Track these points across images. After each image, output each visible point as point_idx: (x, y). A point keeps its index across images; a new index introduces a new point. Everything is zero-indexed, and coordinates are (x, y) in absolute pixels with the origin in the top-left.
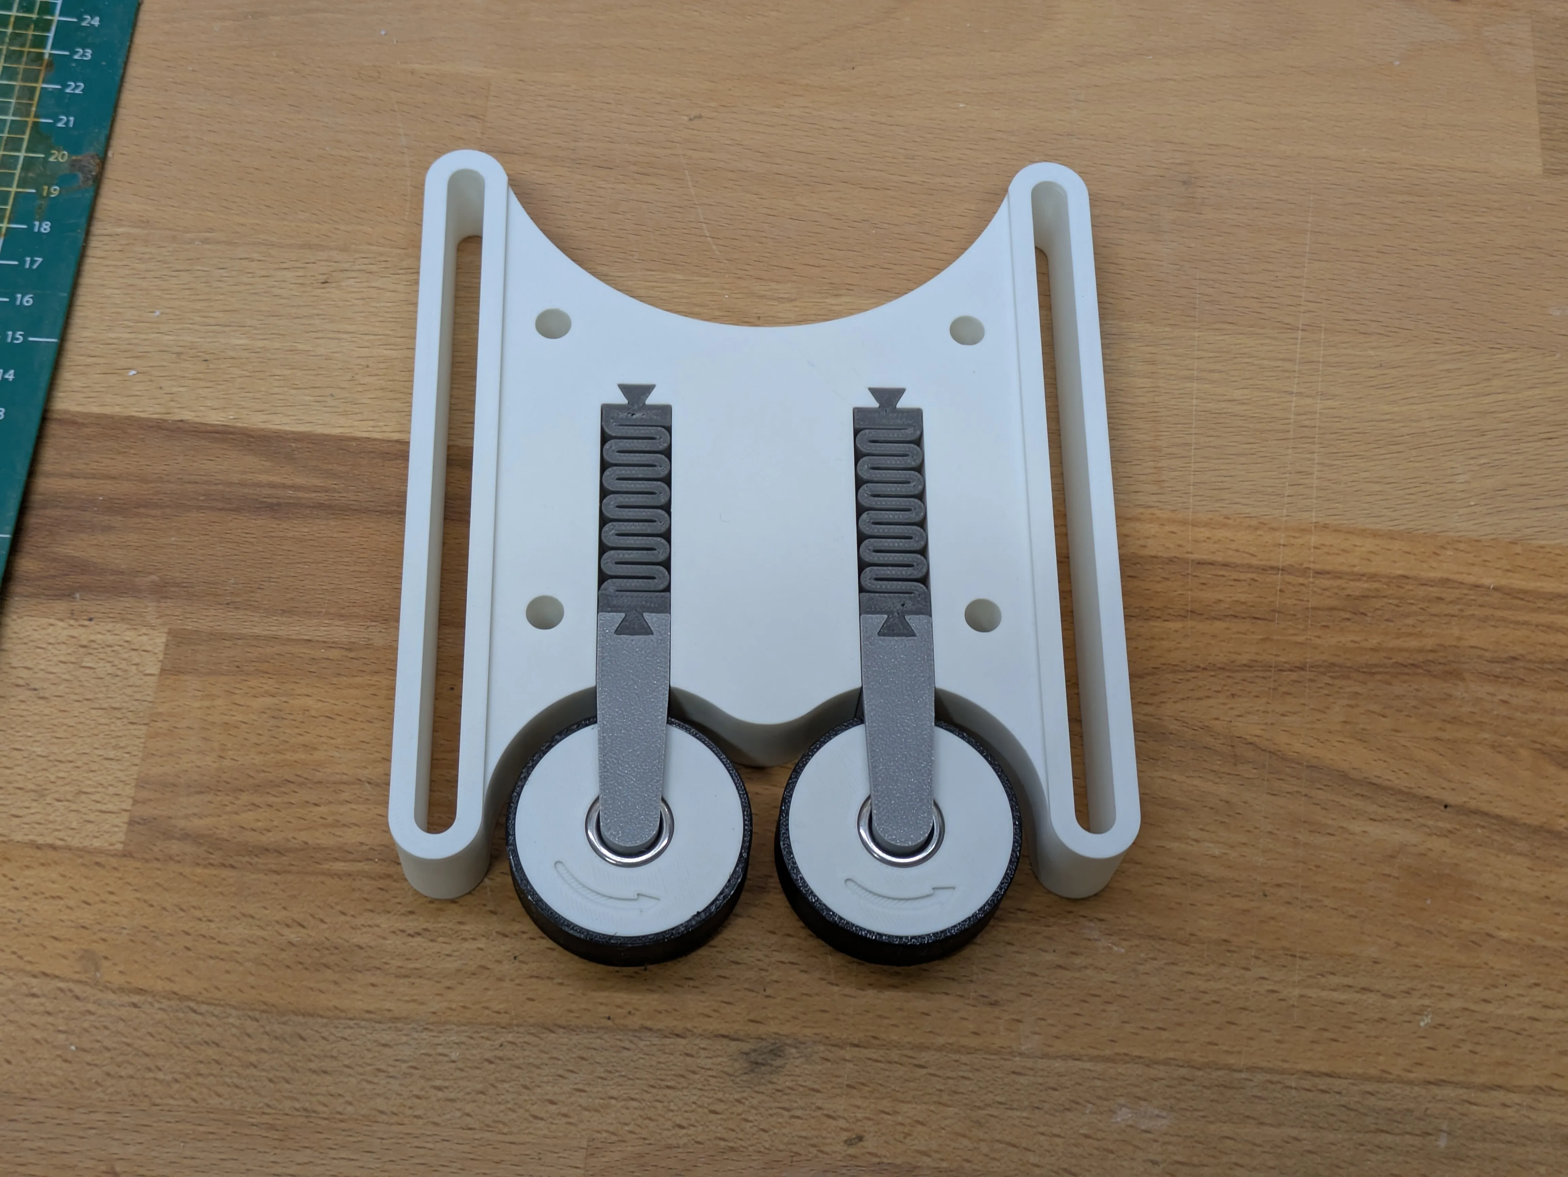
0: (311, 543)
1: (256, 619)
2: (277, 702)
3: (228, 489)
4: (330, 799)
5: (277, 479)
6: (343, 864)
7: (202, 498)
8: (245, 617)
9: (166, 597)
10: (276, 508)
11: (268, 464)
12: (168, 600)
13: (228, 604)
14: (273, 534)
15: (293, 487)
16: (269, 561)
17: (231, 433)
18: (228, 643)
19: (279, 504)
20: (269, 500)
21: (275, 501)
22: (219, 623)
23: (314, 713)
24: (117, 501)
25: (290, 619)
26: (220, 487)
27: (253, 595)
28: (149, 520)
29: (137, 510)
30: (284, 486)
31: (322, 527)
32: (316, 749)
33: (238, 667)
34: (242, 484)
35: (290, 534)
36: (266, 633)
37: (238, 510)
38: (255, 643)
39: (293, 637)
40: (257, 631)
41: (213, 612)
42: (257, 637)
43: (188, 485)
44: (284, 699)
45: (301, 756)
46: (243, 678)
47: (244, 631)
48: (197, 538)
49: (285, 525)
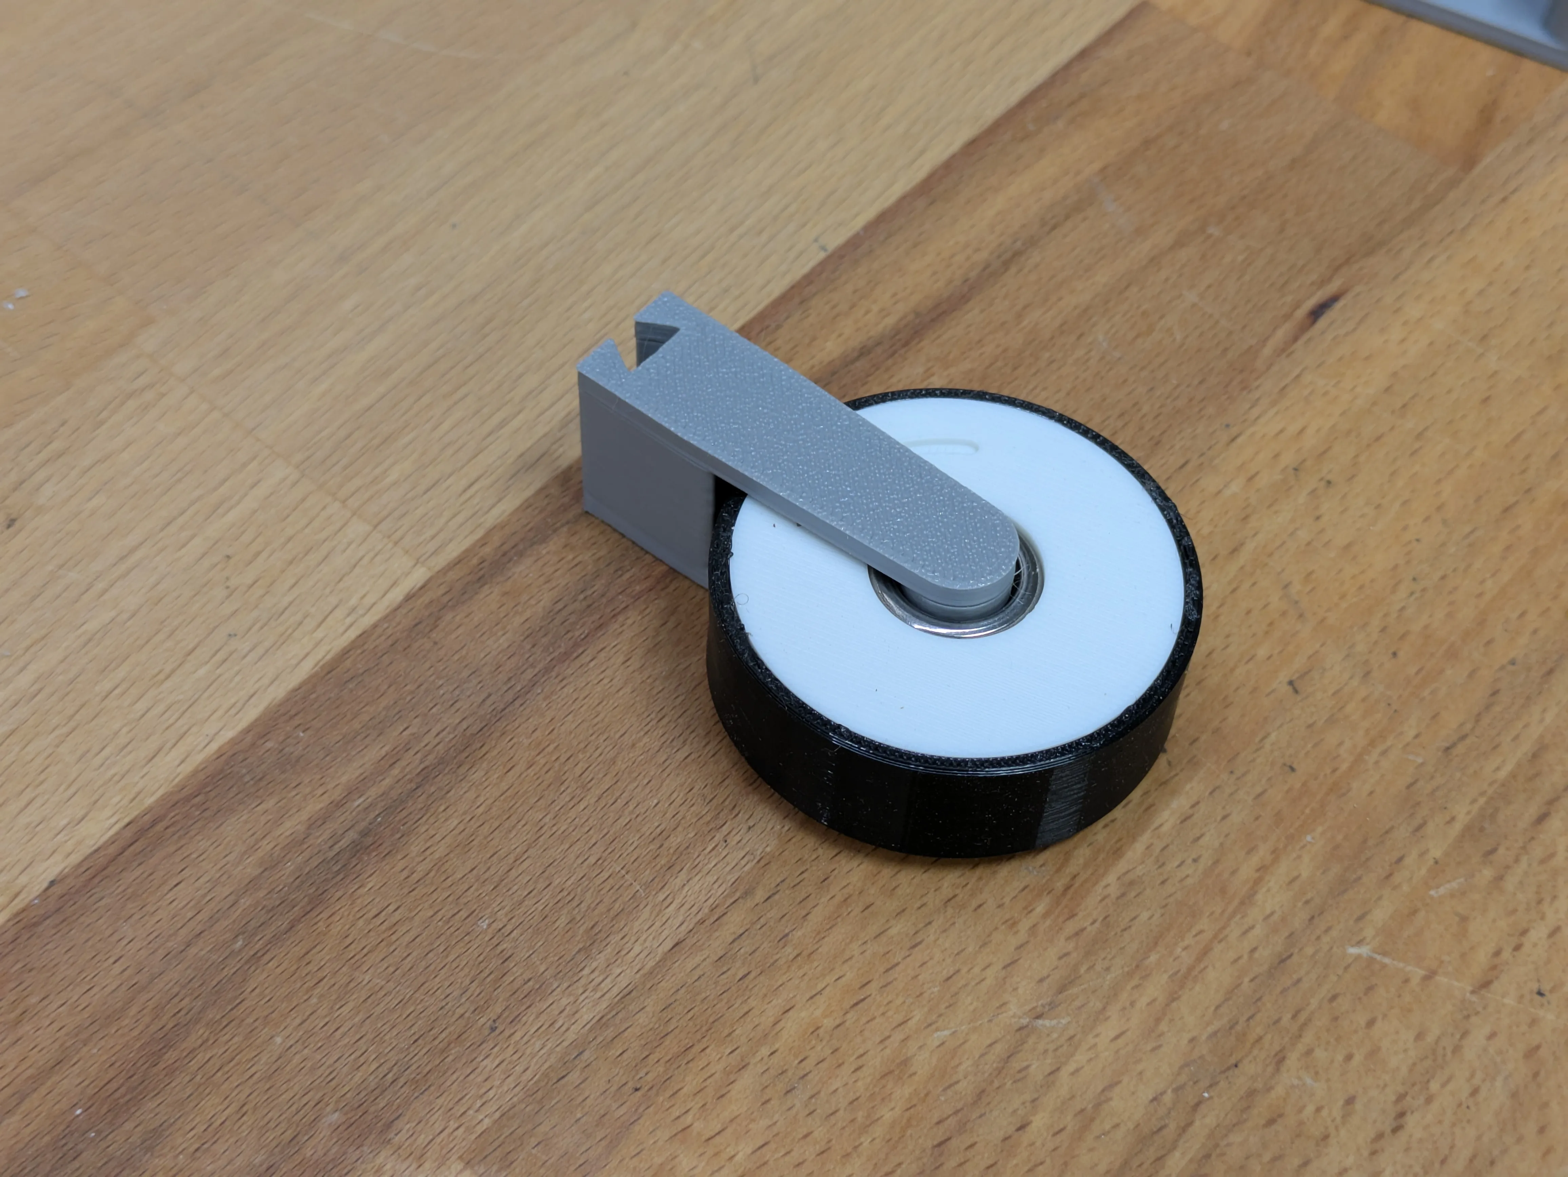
0: (486, 829)
1: (564, 1001)
2: (760, 1069)
3: (261, 894)
4: (1028, 1097)
5: (314, 807)
6: (1177, 1154)
7: (240, 943)
8: (543, 1018)
9: (389, 1125)
10: (370, 840)
11: (270, 803)
12: (399, 1124)
13: (493, 1029)
14: (415, 876)
15: (352, 792)
16: (464, 914)
17: (154, 823)
18: (574, 1077)
19: (365, 834)
20: (343, 843)
21: (352, 835)
22: (519, 1069)
23: (828, 1023)
24: (114, 1085)
25: (609, 949)
26: (245, 902)
27: (508, 979)
28: (201, 1057)
29: (162, 1065)
30: (338, 805)
31: (471, 795)
32: (906, 1062)
33: (637, 1090)
34: (271, 865)
35: (441, 850)
36: (604, 1005)
37: (317, 901)
38: (610, 1033)
39: (651, 963)
40: (587, 1015)
41: (489, 1064)
42: (601, 1023)
43: (193, 950)
44: (765, 1051)
45: (902, 1093)
46: (667, 1094)
47: (571, 1036)
48: (314, 1000)
49: (414, 850)
